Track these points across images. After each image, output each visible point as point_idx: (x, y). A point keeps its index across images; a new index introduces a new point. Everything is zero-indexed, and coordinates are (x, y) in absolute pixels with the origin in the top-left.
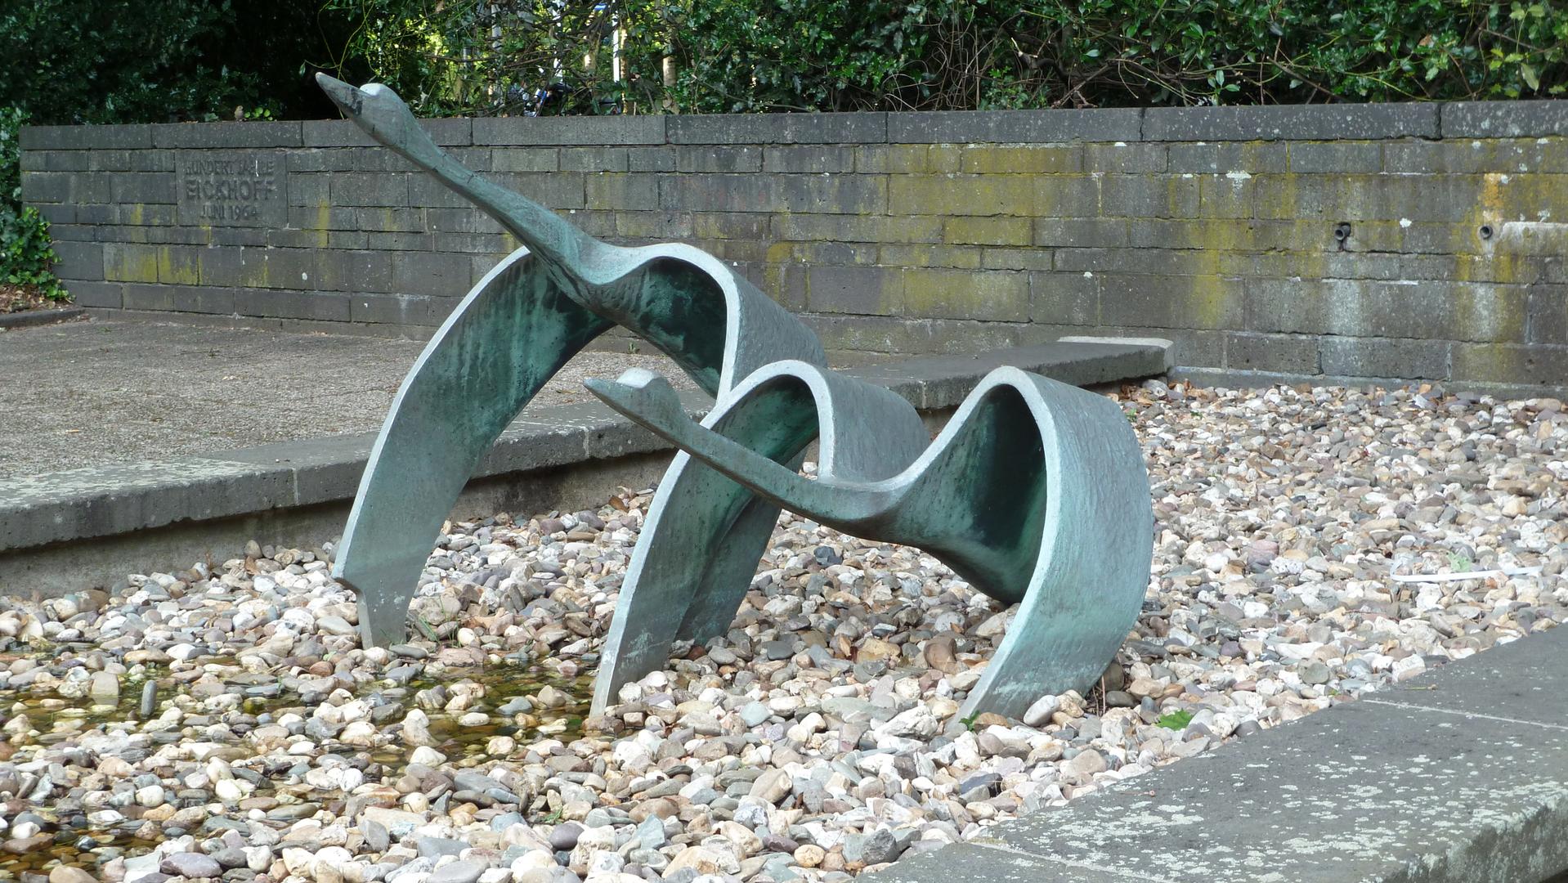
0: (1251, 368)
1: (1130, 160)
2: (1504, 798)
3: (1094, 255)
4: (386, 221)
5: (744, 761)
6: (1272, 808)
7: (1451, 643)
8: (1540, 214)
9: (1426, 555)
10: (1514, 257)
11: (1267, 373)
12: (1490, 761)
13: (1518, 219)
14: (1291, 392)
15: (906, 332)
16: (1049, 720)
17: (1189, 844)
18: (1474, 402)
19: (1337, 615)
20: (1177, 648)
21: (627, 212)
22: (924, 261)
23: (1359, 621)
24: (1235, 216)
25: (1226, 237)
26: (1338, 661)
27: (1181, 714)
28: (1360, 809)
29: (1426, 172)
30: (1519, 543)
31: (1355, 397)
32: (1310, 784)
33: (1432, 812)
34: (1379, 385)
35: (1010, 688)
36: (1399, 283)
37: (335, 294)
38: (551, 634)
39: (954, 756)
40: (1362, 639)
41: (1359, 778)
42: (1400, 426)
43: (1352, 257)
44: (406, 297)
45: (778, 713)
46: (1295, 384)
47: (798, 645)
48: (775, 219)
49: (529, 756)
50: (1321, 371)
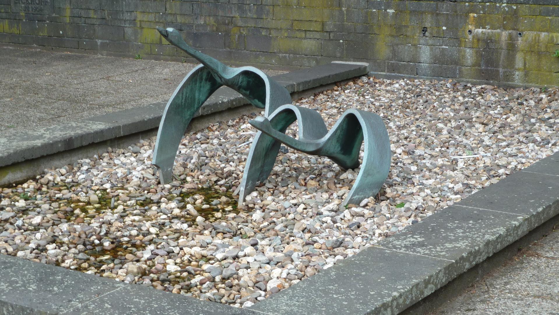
0: (395, 73)
1: (355, 5)
2: (491, 232)
3: (343, 35)
4: (92, 14)
5: (288, 218)
6: (440, 236)
7: (469, 179)
8: (486, 27)
9: (458, 148)
10: (478, 40)
11: (400, 75)
12: (487, 222)
13: (480, 28)
14: (408, 81)
15: (279, 58)
16: (366, 205)
17: (423, 246)
18: (466, 86)
19: (437, 170)
20: (396, 183)
21: (181, 15)
22: (286, 35)
23: (443, 171)
24: (389, 24)
25: (386, 31)
26: (440, 186)
27: (402, 203)
28: (459, 236)
29: (451, 12)
30: (484, 143)
31: (428, 83)
32: (447, 229)
33: (476, 236)
34: (435, 79)
35: (356, 197)
36: (442, 47)
37: (73, 39)
38: (214, 178)
39: (344, 216)
40: (444, 178)
41: (457, 227)
42: (443, 95)
43: (427, 38)
44: (100, 41)
45: (293, 204)
46: (409, 79)
47: (289, 182)
48: (234, 19)
49: (229, 218)
50: (417, 74)
